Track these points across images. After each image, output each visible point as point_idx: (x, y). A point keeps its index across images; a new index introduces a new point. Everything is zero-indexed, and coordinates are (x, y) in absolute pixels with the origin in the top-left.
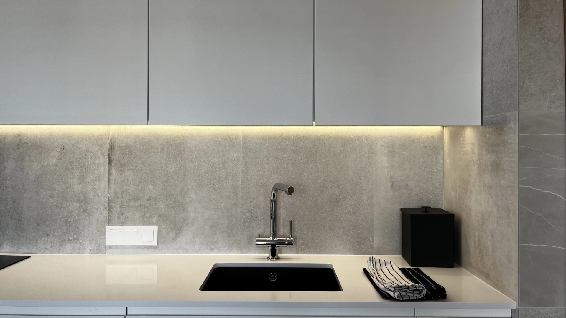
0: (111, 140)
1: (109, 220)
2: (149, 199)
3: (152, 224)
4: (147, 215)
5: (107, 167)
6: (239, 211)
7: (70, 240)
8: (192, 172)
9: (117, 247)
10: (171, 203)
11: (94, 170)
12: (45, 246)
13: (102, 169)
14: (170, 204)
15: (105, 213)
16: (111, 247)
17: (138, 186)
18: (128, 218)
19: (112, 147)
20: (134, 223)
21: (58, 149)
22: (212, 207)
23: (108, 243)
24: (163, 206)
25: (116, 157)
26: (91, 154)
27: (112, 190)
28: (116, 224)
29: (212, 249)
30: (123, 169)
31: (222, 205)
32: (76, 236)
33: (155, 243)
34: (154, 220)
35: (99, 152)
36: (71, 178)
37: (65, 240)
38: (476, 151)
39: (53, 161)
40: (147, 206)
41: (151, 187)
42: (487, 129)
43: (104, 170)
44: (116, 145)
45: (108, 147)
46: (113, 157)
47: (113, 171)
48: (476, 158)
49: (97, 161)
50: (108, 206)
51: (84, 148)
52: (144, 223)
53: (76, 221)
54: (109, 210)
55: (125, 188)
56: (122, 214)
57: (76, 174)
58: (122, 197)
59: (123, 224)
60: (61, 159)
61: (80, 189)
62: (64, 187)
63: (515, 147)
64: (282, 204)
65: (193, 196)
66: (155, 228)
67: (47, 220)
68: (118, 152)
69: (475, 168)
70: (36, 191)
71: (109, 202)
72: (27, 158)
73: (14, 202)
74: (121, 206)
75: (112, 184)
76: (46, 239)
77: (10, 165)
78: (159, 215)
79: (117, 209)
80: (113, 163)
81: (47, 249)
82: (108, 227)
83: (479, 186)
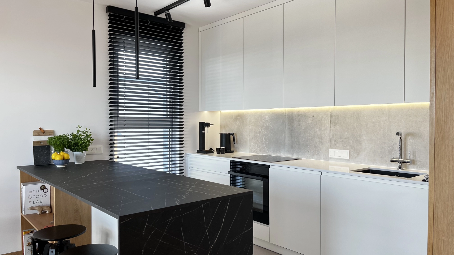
0: (331, 112)
1: (330, 146)
2: (346, 138)
3: (347, 149)
4: (345, 145)
5: (329, 124)
6: (386, 146)
7: (316, 154)
8: (364, 126)
9: (333, 158)
11: (324, 125)
12: (307, 156)
14: (354, 141)
15: (329, 143)
16: (331, 158)
17: (341, 132)
18: (337, 146)
19: (331, 116)
20: (340, 148)
21: (312, 117)
22: (373, 143)
23: (330, 156)
24: (351, 142)
26: (324, 119)
27: (331, 134)
28: (333, 149)
29: (373, 163)
30: (335, 125)
31: (378, 142)
32: (318, 153)
33: (348, 158)
35: (326, 118)
36: (316, 129)
37: (314, 154)
39: (310, 121)
40: (345, 141)
41: (346, 133)
43: (328, 125)
44: (333, 115)
45: (330, 115)
46: (332, 120)
47: (332, 125)
49: (326, 122)
50: (330, 141)
51: (321, 116)
52: (344, 149)
53: (318, 146)
55: (336, 133)
56: (335, 144)
57: (318, 127)
58: (335, 137)
59: (335, 149)
60: (313, 121)
61: (319, 133)
62: (314, 132)
64: (409, 143)
65: (365, 138)
66: (348, 151)
67: (308, 146)
68: (333, 118)
70: (304, 134)
71: (330, 139)
72: (301, 121)
73: (297, 138)
74: (335, 141)
75: (331, 131)
76: (308, 153)
77: (296, 123)
78: (350, 146)
79: (333, 142)
80: (332, 122)
81: (308, 157)
82: (329, 149)
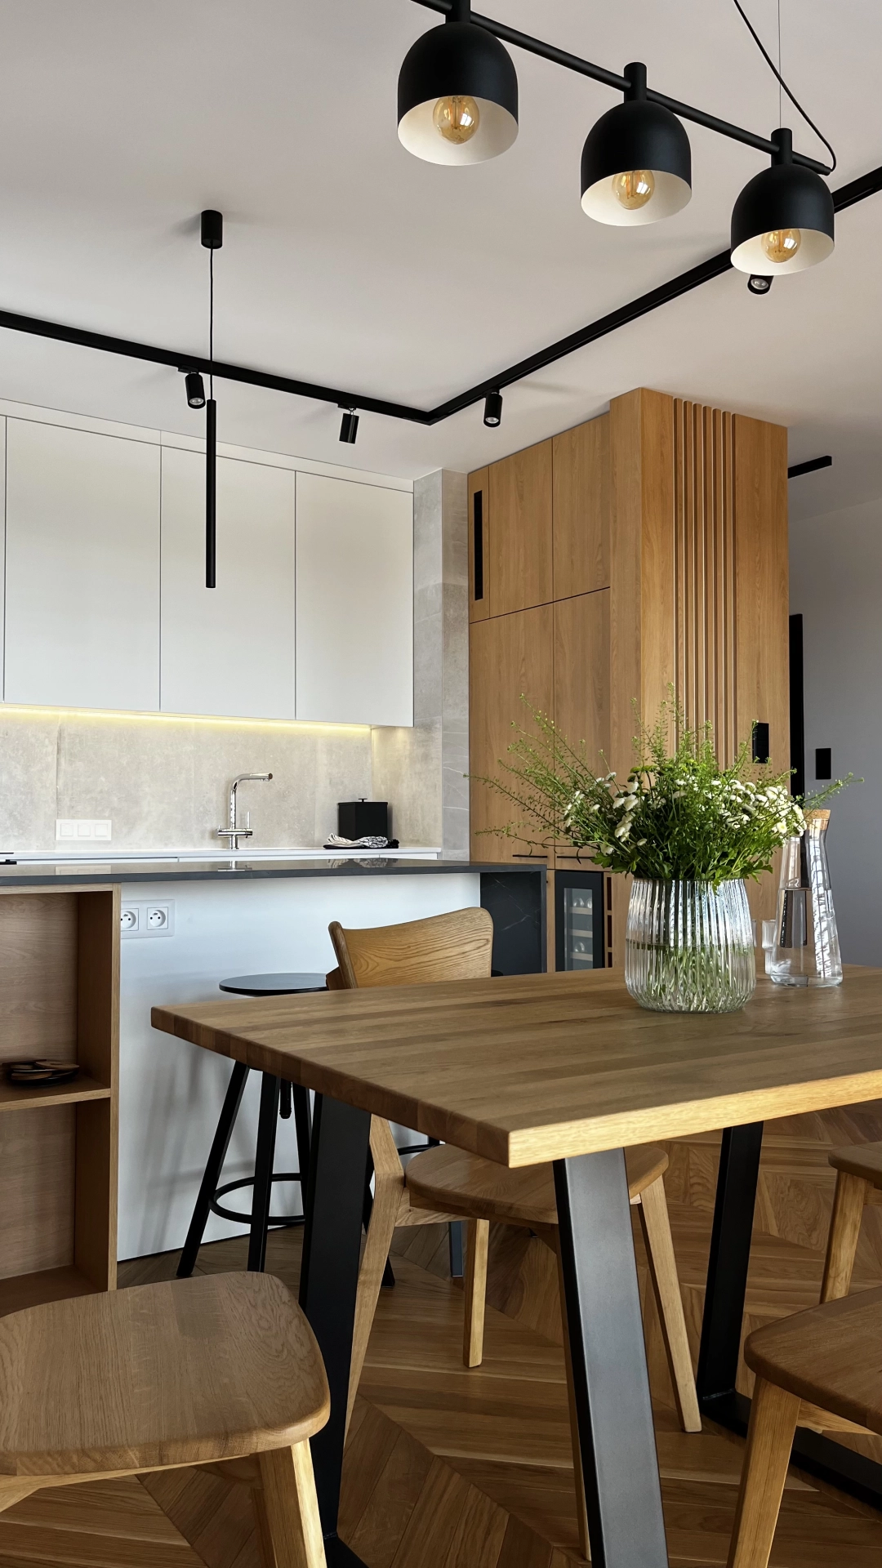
0: (60, 727)
1: (59, 813)
2: (101, 792)
3: (104, 818)
4: (99, 808)
5: (56, 756)
6: (192, 805)
7: (15, 836)
8: (146, 764)
9: (67, 843)
10: (124, 796)
11: (41, 759)
13: (49, 759)
14: (123, 798)
15: (53, 806)
16: (60, 842)
17: (89, 777)
18: (78, 811)
19: (61, 734)
20: (86, 816)
21: (2, 735)
22: (166, 801)
23: (58, 838)
24: (116, 799)
25: (65, 745)
26: (38, 742)
27: (61, 782)
28: (66, 818)
29: (166, 845)
30: (72, 759)
31: (176, 799)
33: (109, 838)
34: (107, 814)
35: (47, 740)
36: (16, 768)
38: (408, 747)
40: (99, 799)
41: (103, 779)
42: (418, 730)
43: (52, 759)
44: (66, 732)
45: (56, 734)
46: (62, 746)
47: (62, 761)
48: (407, 753)
49: (45, 750)
50: (57, 798)
51: (29, 735)
52: (96, 817)
53: (22, 815)
54: (58, 803)
55: (75, 779)
56: (73, 807)
57: (22, 763)
58: (72, 789)
59: (73, 817)
60: (3, 746)
61: (25, 780)
62: (8, 777)
63: (440, 741)
65: (147, 789)
66: (109, 822)
68: (66, 740)
69: (407, 761)
71: (57, 793)
74: (71, 800)
75: (61, 775)
78: (113, 809)
79: (66, 801)
80: (63, 752)
82: (58, 821)
83: (411, 774)
